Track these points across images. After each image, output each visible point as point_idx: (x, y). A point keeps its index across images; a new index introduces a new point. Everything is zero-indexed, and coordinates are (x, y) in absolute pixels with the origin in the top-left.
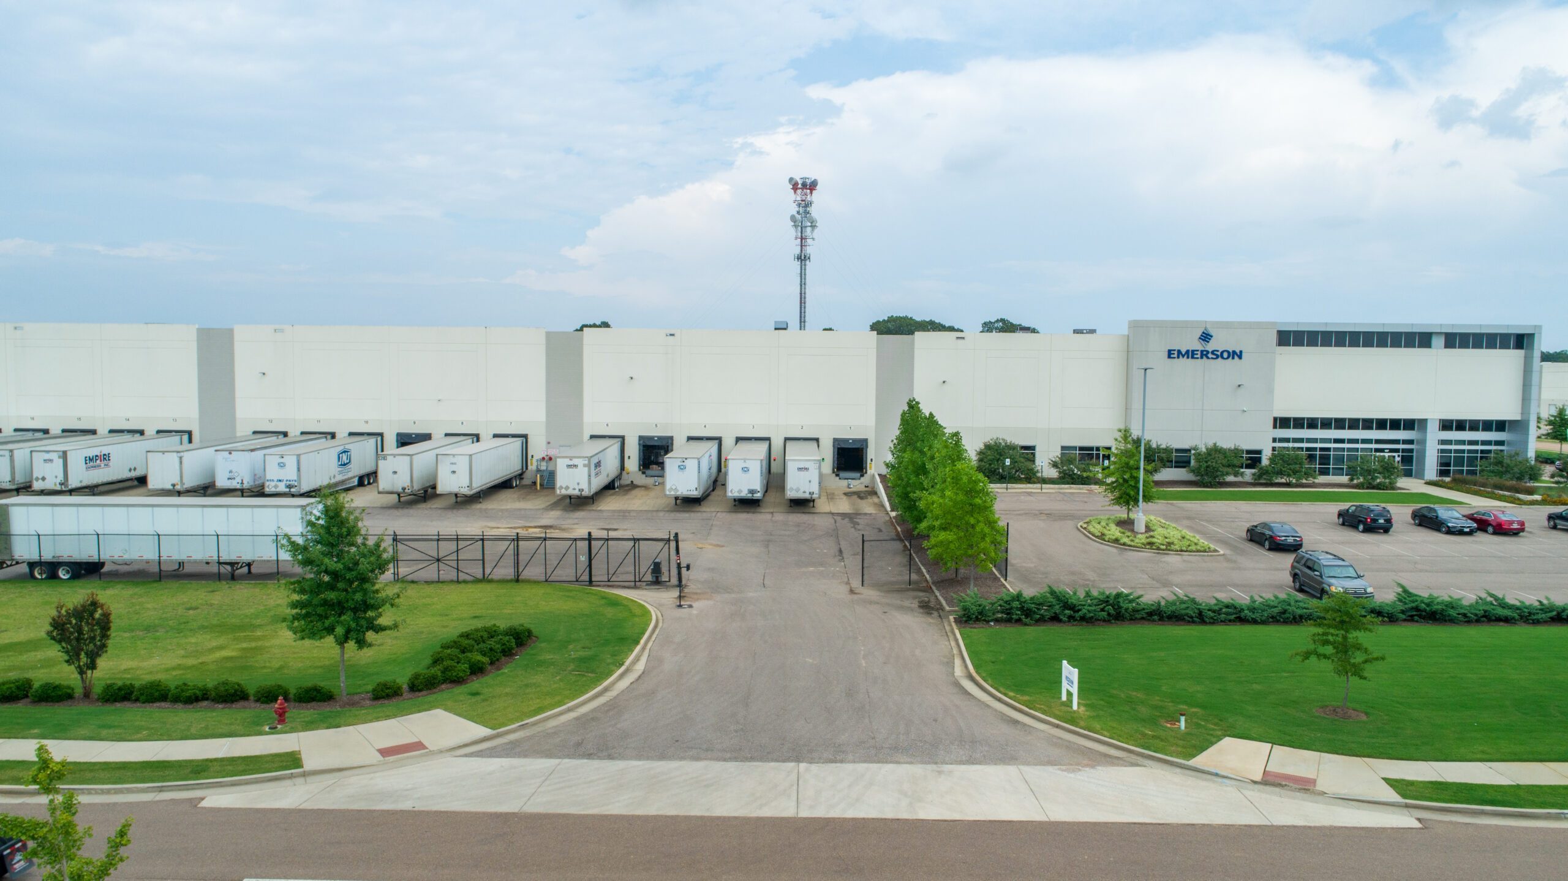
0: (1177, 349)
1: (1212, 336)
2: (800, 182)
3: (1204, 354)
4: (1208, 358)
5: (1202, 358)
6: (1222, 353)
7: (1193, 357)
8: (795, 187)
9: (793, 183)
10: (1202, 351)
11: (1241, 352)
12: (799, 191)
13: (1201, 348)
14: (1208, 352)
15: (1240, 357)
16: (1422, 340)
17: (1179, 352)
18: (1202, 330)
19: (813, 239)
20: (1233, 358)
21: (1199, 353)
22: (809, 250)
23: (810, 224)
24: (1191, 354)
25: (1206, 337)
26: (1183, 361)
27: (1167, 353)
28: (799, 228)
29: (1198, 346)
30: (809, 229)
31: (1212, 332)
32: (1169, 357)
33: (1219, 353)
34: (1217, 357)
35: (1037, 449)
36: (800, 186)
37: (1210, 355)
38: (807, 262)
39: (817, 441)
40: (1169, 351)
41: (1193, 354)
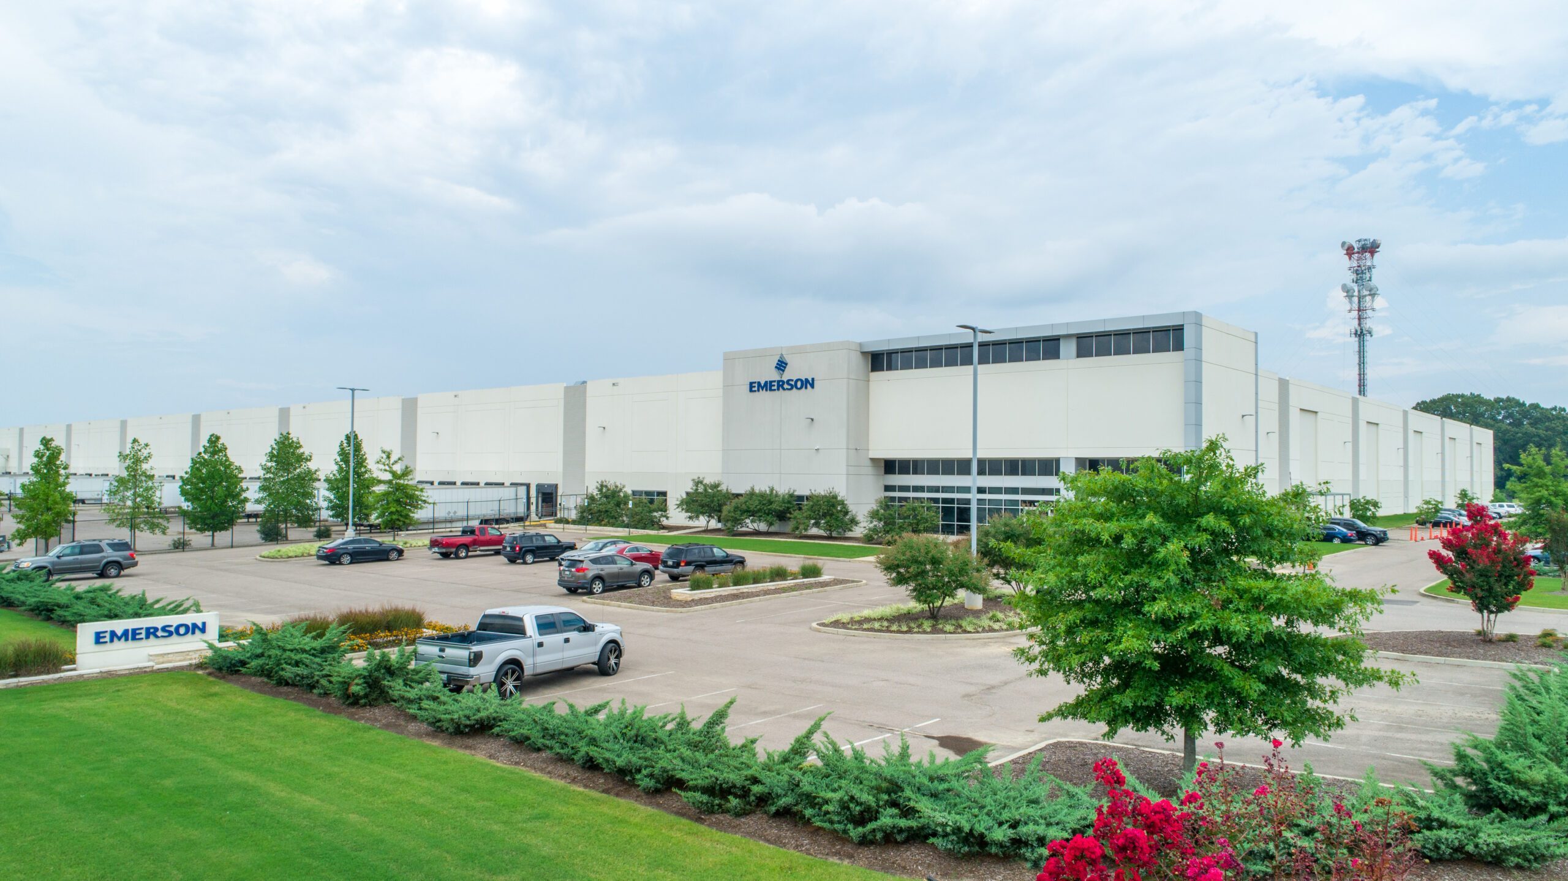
0: (757, 380)
1: (786, 364)
2: (1356, 246)
3: (781, 385)
4: (784, 389)
5: (779, 389)
6: (797, 380)
7: (771, 390)
8: (1350, 251)
9: (1346, 247)
10: (778, 382)
11: (813, 379)
12: (1356, 256)
13: (778, 378)
14: (783, 382)
15: (812, 386)
16: (1046, 347)
17: (759, 383)
18: (777, 358)
19: (1373, 310)
20: (806, 388)
21: (776, 384)
22: (1368, 324)
23: (1368, 293)
24: (768, 386)
25: (781, 365)
26: (763, 394)
27: (748, 387)
28: (1356, 299)
29: (774, 376)
30: (1368, 298)
31: (788, 359)
32: (751, 391)
33: (793, 383)
34: (791, 388)
35: (668, 495)
36: (1356, 250)
37: (786, 386)
38: (1368, 337)
39: (528, 486)
40: (751, 383)
41: (771, 386)
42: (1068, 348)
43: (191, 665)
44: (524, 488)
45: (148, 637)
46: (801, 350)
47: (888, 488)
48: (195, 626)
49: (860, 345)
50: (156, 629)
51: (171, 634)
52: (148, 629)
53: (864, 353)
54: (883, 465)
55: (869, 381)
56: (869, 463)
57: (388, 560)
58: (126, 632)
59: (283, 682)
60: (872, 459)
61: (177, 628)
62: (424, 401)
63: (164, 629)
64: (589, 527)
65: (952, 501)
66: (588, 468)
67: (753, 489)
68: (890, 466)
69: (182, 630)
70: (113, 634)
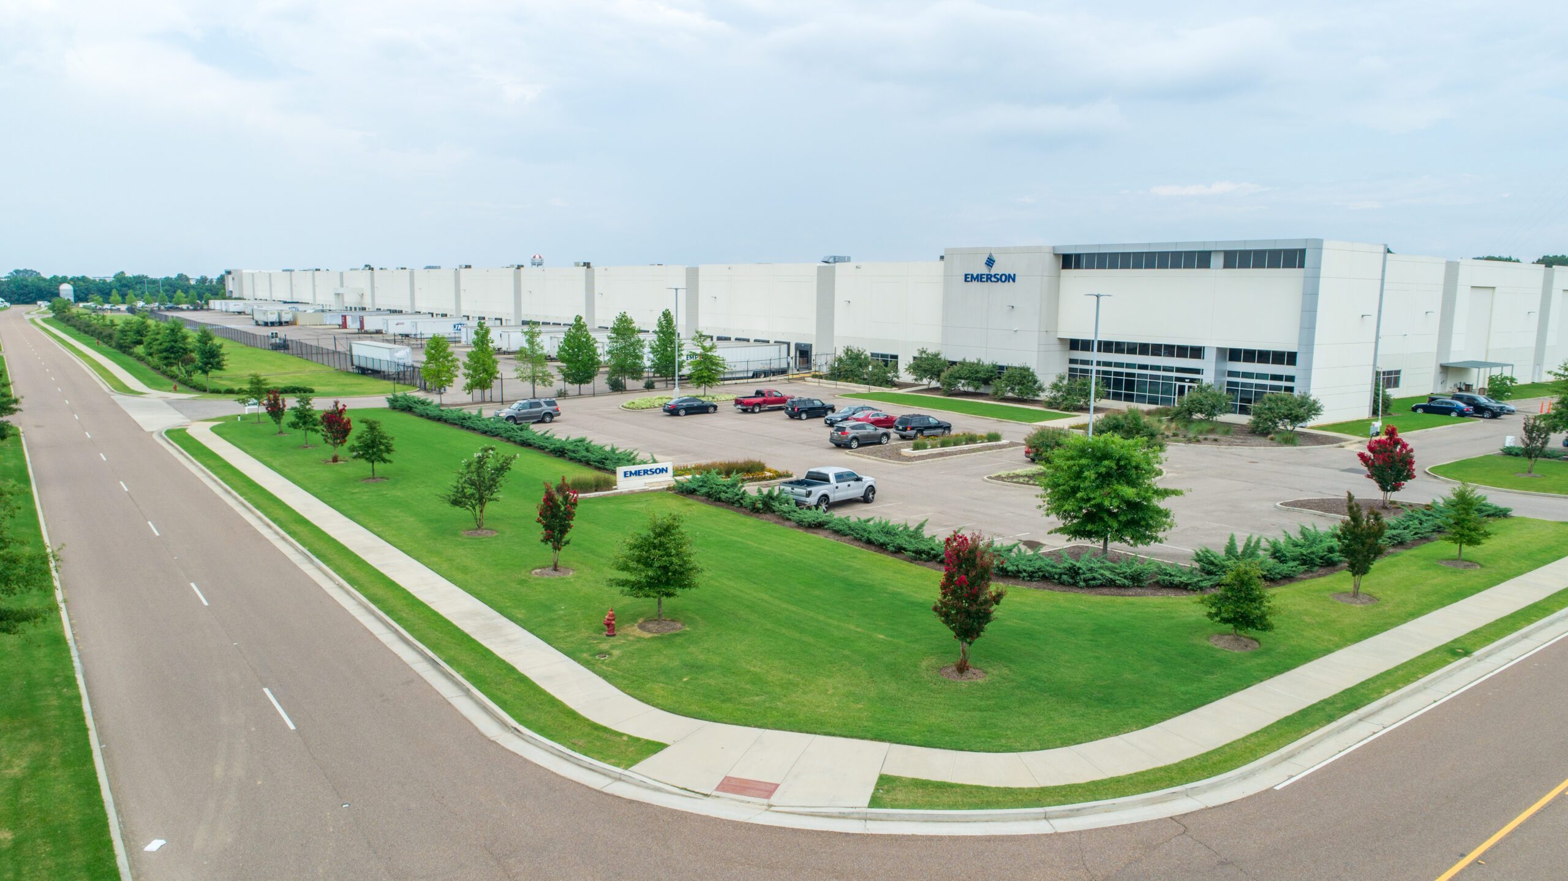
0: (970, 273)
1: (994, 261)
3: (989, 278)
4: (991, 281)
5: (987, 281)
6: (1002, 275)
7: (981, 281)
10: (987, 275)
11: (1014, 275)
13: (987, 272)
14: (991, 275)
15: (1014, 280)
16: (1200, 259)
17: (972, 275)
20: (1009, 281)
21: (985, 276)
24: (979, 278)
25: (990, 262)
26: (975, 284)
27: (964, 277)
29: (984, 270)
31: (995, 257)
32: (966, 281)
33: (999, 277)
34: (997, 281)
35: (899, 359)
37: (993, 279)
39: (789, 344)
40: (966, 275)
41: (981, 278)
42: (1217, 261)
43: (664, 489)
44: (785, 346)
45: (644, 474)
46: (1005, 251)
47: (1072, 361)
48: (663, 469)
49: (1054, 248)
50: (648, 471)
51: (653, 473)
52: (644, 470)
53: (1056, 255)
54: (1069, 342)
55: (1060, 276)
56: (1057, 342)
57: (708, 412)
58: (636, 472)
59: (719, 500)
60: (1060, 339)
61: (656, 470)
62: (704, 271)
63: (651, 470)
64: (838, 383)
65: (1121, 374)
66: (836, 333)
67: (964, 360)
68: (1074, 344)
69: (658, 471)
70: (631, 472)
